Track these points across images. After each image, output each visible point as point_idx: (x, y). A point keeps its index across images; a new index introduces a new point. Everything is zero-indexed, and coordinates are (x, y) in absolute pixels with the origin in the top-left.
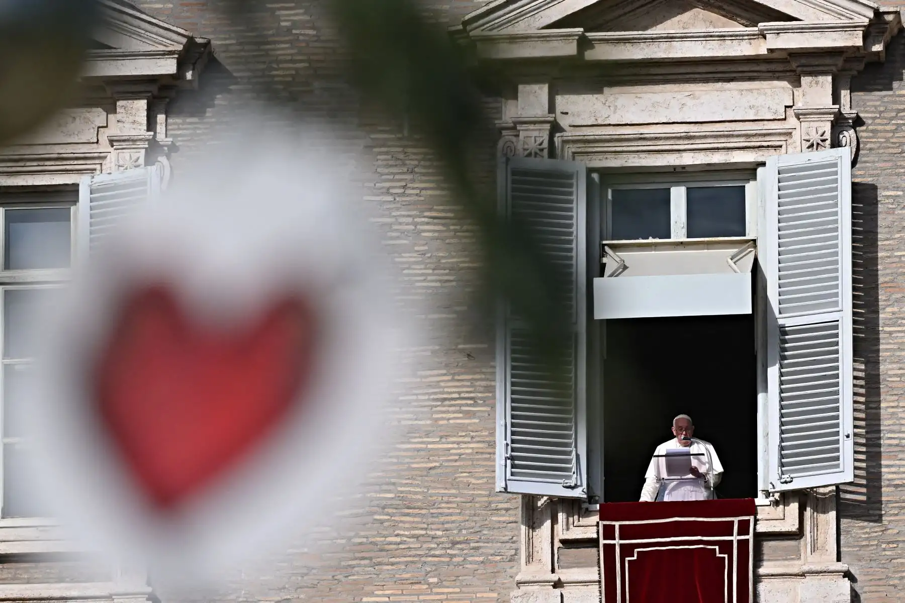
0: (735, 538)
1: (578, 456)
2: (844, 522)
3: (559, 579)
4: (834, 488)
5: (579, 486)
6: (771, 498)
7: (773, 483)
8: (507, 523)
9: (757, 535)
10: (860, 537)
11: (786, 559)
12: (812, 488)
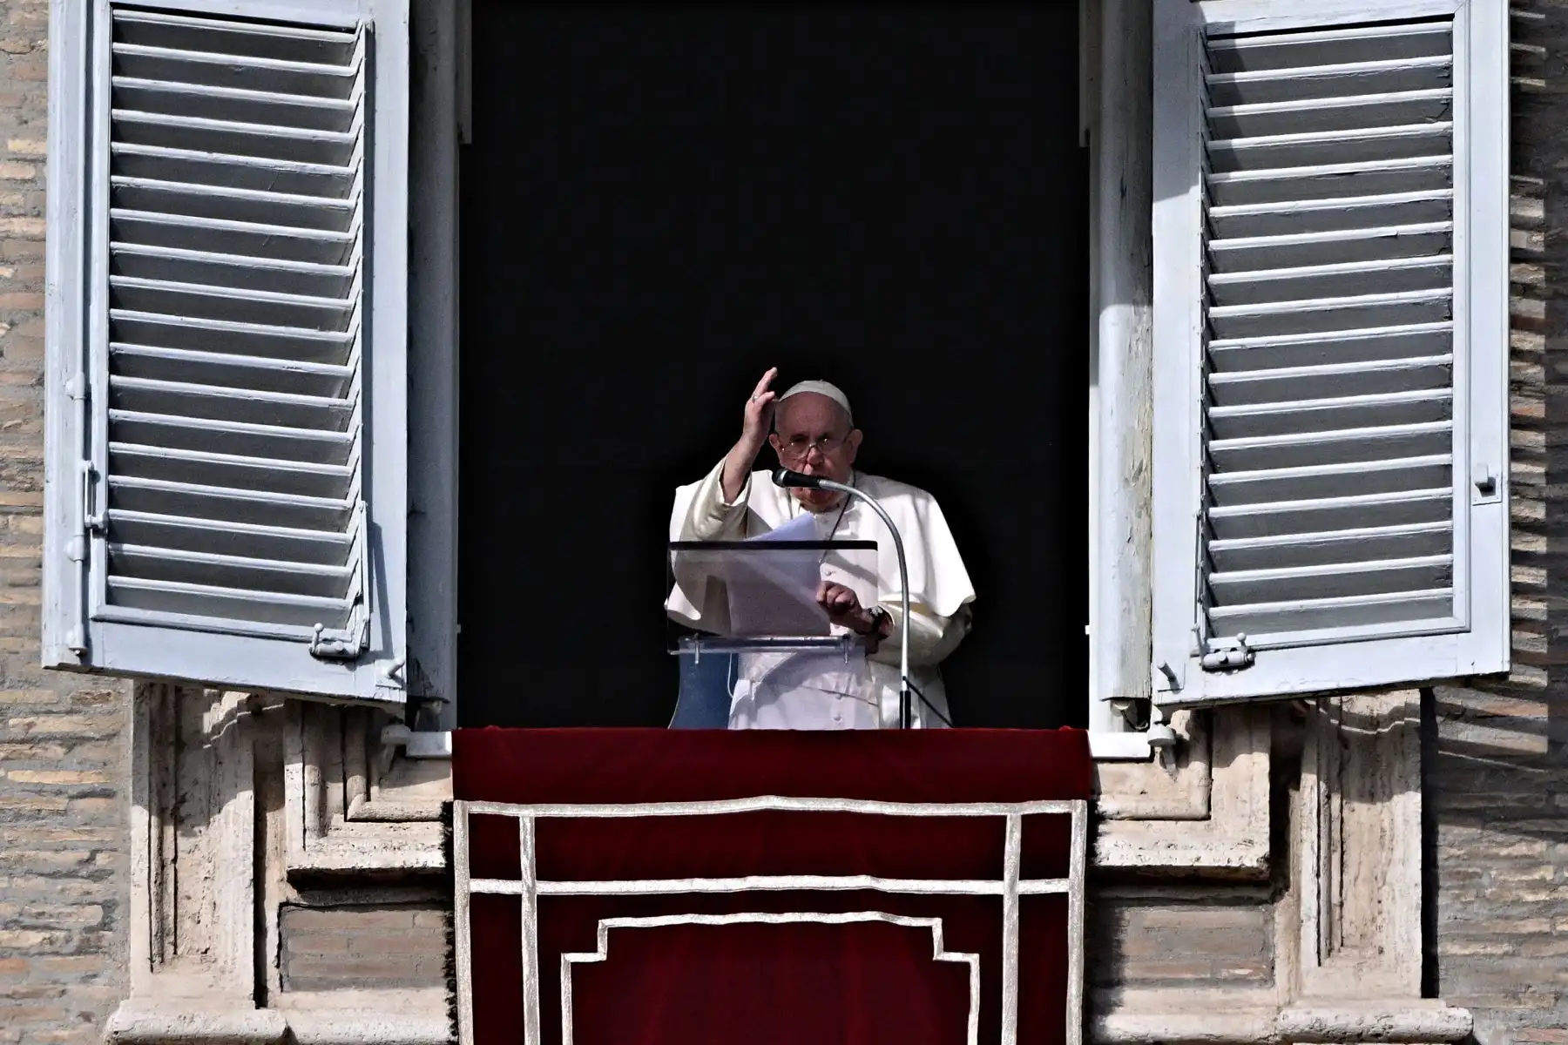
0: (1010, 888)
1: (374, 532)
2: (1451, 836)
3: (288, 1032)
4: (1414, 697)
5: (377, 656)
6: (1158, 732)
7: (1174, 670)
8: (72, 798)
9: (1101, 880)
10: (1517, 902)
11: (1215, 982)
12: (1322, 696)
